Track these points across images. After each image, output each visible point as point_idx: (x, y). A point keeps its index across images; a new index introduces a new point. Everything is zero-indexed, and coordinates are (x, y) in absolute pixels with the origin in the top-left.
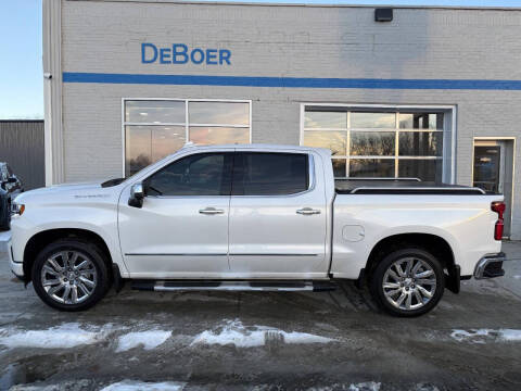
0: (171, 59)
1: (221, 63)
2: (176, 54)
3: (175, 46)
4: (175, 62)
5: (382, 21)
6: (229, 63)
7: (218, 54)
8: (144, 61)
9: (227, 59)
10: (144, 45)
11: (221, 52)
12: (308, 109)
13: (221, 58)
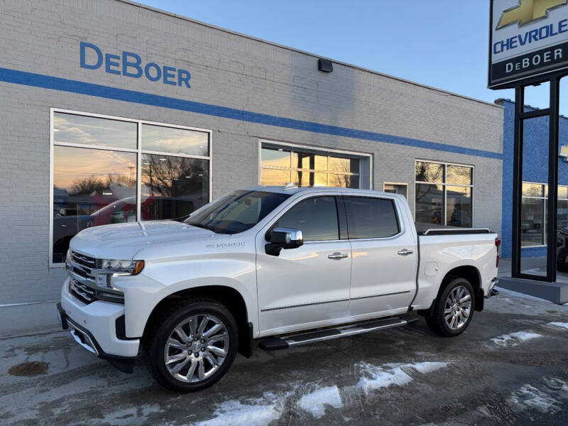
0: (120, 69)
1: (180, 85)
2: (126, 64)
3: (125, 54)
4: (125, 74)
5: (324, 71)
6: (188, 86)
7: (176, 73)
8: (83, 65)
9: (186, 81)
10: (83, 46)
11: (181, 72)
12: (265, 146)
13: (180, 79)
